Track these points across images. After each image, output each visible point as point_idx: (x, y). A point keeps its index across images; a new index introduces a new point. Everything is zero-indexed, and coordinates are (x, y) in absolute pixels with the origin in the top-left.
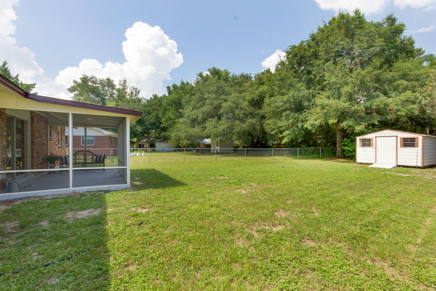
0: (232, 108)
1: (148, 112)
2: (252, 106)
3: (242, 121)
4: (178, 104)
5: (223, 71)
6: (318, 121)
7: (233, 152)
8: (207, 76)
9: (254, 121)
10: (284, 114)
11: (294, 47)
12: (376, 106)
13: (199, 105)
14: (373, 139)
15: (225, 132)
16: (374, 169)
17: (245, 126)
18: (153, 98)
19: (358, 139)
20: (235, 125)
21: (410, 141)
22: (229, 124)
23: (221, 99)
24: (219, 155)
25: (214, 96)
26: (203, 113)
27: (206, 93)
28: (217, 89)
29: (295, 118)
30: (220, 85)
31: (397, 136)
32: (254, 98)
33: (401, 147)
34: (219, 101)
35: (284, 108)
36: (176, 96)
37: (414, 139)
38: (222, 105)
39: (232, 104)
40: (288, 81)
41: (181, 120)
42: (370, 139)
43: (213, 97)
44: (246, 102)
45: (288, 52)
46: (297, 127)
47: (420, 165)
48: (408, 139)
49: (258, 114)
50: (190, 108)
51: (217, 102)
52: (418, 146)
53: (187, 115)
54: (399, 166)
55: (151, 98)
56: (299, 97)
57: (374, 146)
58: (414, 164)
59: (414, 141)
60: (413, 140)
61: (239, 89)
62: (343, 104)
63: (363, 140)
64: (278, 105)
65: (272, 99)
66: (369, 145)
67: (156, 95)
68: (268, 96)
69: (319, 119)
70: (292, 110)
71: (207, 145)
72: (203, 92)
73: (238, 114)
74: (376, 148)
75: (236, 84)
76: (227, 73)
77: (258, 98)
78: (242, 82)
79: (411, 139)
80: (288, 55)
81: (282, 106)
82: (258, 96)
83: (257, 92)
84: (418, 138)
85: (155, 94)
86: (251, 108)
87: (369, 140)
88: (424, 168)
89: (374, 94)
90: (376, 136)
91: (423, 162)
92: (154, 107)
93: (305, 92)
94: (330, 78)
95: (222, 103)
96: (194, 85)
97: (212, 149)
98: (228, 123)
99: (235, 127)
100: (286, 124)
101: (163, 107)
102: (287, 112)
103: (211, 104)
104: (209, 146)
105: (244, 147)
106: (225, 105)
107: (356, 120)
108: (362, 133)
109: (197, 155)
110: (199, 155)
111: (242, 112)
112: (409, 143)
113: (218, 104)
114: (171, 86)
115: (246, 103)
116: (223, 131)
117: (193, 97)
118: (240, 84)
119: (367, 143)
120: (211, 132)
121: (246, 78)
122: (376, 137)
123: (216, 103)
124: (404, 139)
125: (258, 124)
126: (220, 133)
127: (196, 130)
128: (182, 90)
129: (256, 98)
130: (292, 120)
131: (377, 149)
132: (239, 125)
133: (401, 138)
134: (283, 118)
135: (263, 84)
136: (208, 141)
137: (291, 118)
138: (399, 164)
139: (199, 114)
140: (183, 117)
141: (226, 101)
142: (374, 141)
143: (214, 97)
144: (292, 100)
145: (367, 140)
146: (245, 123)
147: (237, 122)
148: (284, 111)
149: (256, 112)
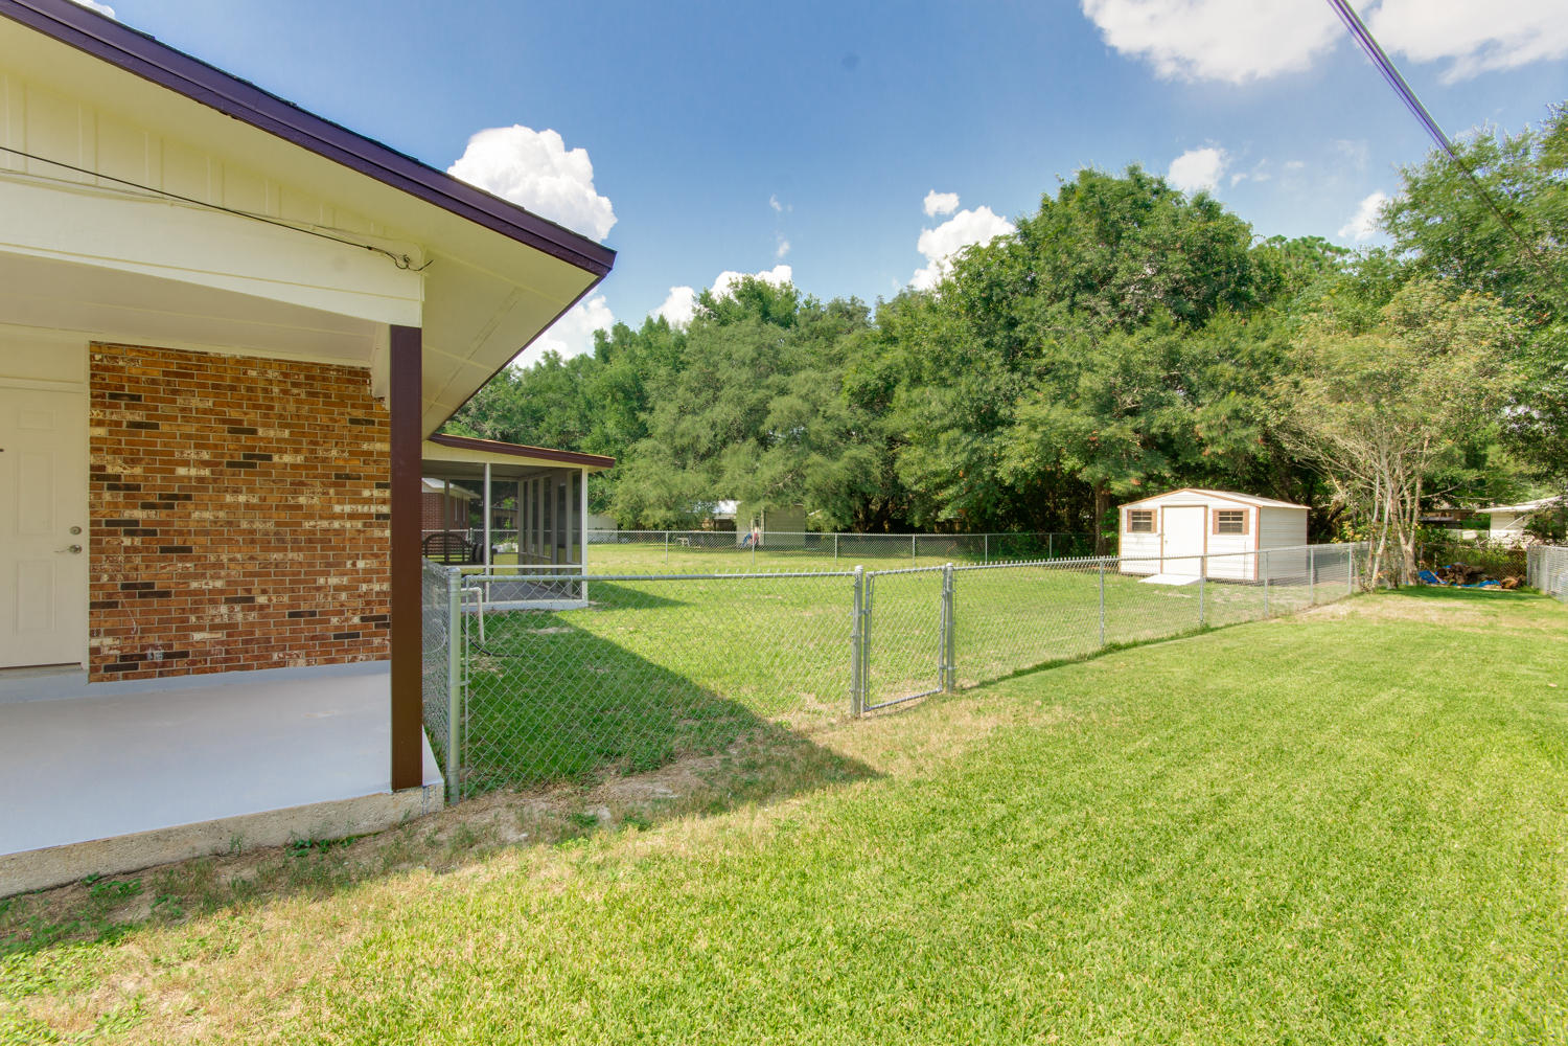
0: (799, 415)
1: (535, 412)
2: (861, 407)
3: (830, 452)
4: (633, 397)
5: (778, 286)
6: (1027, 461)
7: (803, 543)
8: (728, 301)
9: (865, 452)
10: (943, 437)
11: (975, 250)
12: (1160, 427)
13: (701, 400)
14: (1156, 511)
15: (781, 485)
16: (1157, 587)
17: (838, 469)
18: (544, 364)
19: (1124, 509)
20: (808, 466)
21: (1234, 519)
22: (791, 463)
23: (768, 387)
24: (761, 554)
25: (745, 374)
26: (713, 425)
27: (724, 364)
28: (755, 355)
29: (974, 451)
30: (767, 339)
31: (1206, 507)
32: (867, 384)
33: (1214, 533)
34: (761, 393)
35: (946, 421)
36: (628, 368)
37: (1242, 511)
38: (771, 405)
39: (800, 401)
40: (958, 349)
41: (644, 445)
42: (1150, 513)
43: (744, 377)
44: (846, 394)
45: (959, 262)
46: (980, 475)
47: (1251, 576)
48: (1228, 511)
49: (881, 431)
50: (672, 408)
51: (756, 396)
52: (1247, 532)
53: (661, 429)
54: (1209, 580)
55: (538, 364)
56: (986, 394)
57: (1159, 531)
58: (1239, 576)
59: (1241, 519)
60: (1238, 515)
61: (827, 351)
62: (1082, 421)
63: (1136, 515)
64: (930, 413)
65: (916, 393)
66: (1148, 528)
67: (555, 354)
68: (906, 381)
69: (1029, 456)
70: (967, 429)
71: (722, 522)
72: (716, 358)
73: (818, 433)
74: (1162, 535)
75: (816, 334)
76: (790, 297)
77: (880, 383)
78: (835, 327)
79: (1234, 513)
80: (960, 273)
81: (942, 416)
82: (880, 378)
83: (877, 367)
84: (1248, 511)
85: (550, 351)
86: (860, 411)
87: (1148, 514)
88: (1260, 584)
89: (1162, 394)
90: (1165, 504)
91: (1258, 572)
92: (551, 395)
93: (1002, 378)
94: (1057, 351)
95: (771, 398)
96: (685, 332)
97: (741, 534)
98: (788, 459)
99: (809, 471)
100: (949, 467)
101: (580, 399)
102: (955, 433)
103: (740, 401)
104: (728, 525)
105: (835, 530)
106: (779, 405)
107: (1118, 463)
108: (1133, 497)
109: (694, 551)
110: (701, 552)
111: (829, 426)
112: (1230, 522)
113: (760, 401)
114: (610, 332)
115: (843, 399)
116: (774, 480)
117: (684, 374)
118: (831, 336)
119: (1142, 522)
120: (737, 488)
121: (848, 314)
122: (1163, 507)
123: (752, 398)
124: (1221, 513)
125: (877, 461)
126: (765, 488)
127: (693, 478)
128: (646, 349)
129: (874, 382)
130: (965, 455)
131: (1165, 538)
132: (821, 465)
133: (1214, 511)
134: (942, 450)
135: (893, 341)
136: (728, 508)
137: (964, 451)
139: (699, 428)
140: (649, 436)
141: (783, 392)
142: (1159, 518)
143: (748, 379)
144: (967, 403)
145: (1145, 513)
146: (837, 459)
147: (815, 457)
148: (945, 429)
149: (873, 425)
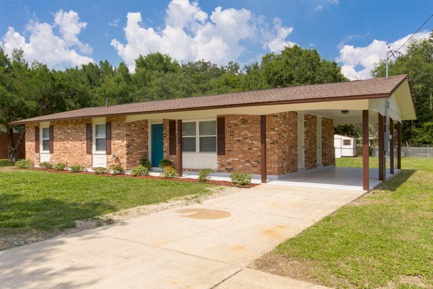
31: (341, 139)
33: (343, 145)
37: (349, 140)
48: (346, 140)
52: (351, 145)
54: (342, 157)
58: (349, 155)
59: (349, 142)
84: (351, 140)
88: (354, 157)
91: (353, 154)
112: (347, 143)
124: (345, 140)
133: (343, 140)
138: (343, 155)
